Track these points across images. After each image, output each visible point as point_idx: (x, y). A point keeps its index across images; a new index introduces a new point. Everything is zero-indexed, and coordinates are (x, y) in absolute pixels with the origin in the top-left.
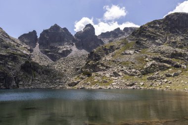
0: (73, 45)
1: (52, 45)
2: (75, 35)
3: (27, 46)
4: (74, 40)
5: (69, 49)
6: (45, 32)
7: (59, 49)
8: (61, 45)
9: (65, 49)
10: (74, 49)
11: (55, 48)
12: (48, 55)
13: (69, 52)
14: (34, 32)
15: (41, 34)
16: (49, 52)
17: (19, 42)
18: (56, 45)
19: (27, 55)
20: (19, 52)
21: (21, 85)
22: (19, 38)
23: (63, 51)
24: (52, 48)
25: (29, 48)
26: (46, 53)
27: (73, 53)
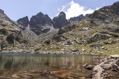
0: (51, 26)
1: (37, 25)
2: (53, 19)
3: (22, 26)
4: (52, 23)
5: (48, 28)
6: (34, 17)
7: (42, 28)
8: (43, 25)
9: (45, 28)
10: (52, 28)
11: (39, 27)
12: (34, 32)
13: (48, 30)
14: (27, 17)
15: (31, 19)
16: (35, 30)
17: (17, 23)
18: (40, 26)
19: (18, 31)
20: (12, 29)
21: (4, 50)
22: (17, 21)
23: (45, 30)
24: (37, 27)
25: (23, 27)
26: (33, 30)
27: (51, 31)
